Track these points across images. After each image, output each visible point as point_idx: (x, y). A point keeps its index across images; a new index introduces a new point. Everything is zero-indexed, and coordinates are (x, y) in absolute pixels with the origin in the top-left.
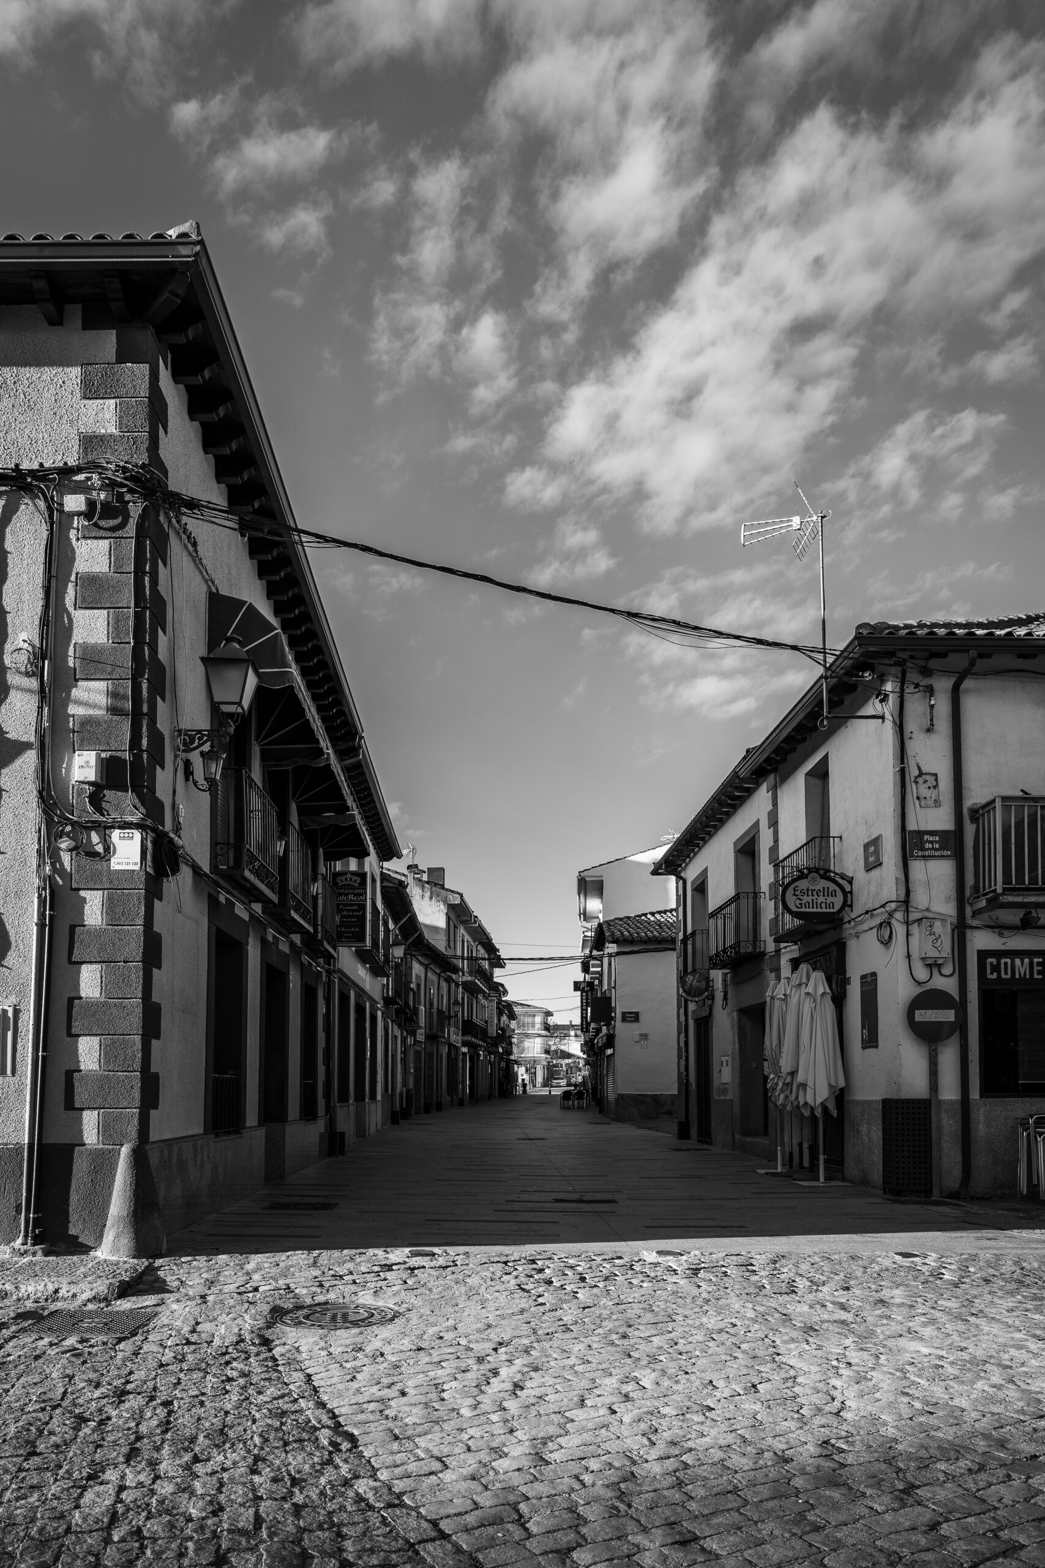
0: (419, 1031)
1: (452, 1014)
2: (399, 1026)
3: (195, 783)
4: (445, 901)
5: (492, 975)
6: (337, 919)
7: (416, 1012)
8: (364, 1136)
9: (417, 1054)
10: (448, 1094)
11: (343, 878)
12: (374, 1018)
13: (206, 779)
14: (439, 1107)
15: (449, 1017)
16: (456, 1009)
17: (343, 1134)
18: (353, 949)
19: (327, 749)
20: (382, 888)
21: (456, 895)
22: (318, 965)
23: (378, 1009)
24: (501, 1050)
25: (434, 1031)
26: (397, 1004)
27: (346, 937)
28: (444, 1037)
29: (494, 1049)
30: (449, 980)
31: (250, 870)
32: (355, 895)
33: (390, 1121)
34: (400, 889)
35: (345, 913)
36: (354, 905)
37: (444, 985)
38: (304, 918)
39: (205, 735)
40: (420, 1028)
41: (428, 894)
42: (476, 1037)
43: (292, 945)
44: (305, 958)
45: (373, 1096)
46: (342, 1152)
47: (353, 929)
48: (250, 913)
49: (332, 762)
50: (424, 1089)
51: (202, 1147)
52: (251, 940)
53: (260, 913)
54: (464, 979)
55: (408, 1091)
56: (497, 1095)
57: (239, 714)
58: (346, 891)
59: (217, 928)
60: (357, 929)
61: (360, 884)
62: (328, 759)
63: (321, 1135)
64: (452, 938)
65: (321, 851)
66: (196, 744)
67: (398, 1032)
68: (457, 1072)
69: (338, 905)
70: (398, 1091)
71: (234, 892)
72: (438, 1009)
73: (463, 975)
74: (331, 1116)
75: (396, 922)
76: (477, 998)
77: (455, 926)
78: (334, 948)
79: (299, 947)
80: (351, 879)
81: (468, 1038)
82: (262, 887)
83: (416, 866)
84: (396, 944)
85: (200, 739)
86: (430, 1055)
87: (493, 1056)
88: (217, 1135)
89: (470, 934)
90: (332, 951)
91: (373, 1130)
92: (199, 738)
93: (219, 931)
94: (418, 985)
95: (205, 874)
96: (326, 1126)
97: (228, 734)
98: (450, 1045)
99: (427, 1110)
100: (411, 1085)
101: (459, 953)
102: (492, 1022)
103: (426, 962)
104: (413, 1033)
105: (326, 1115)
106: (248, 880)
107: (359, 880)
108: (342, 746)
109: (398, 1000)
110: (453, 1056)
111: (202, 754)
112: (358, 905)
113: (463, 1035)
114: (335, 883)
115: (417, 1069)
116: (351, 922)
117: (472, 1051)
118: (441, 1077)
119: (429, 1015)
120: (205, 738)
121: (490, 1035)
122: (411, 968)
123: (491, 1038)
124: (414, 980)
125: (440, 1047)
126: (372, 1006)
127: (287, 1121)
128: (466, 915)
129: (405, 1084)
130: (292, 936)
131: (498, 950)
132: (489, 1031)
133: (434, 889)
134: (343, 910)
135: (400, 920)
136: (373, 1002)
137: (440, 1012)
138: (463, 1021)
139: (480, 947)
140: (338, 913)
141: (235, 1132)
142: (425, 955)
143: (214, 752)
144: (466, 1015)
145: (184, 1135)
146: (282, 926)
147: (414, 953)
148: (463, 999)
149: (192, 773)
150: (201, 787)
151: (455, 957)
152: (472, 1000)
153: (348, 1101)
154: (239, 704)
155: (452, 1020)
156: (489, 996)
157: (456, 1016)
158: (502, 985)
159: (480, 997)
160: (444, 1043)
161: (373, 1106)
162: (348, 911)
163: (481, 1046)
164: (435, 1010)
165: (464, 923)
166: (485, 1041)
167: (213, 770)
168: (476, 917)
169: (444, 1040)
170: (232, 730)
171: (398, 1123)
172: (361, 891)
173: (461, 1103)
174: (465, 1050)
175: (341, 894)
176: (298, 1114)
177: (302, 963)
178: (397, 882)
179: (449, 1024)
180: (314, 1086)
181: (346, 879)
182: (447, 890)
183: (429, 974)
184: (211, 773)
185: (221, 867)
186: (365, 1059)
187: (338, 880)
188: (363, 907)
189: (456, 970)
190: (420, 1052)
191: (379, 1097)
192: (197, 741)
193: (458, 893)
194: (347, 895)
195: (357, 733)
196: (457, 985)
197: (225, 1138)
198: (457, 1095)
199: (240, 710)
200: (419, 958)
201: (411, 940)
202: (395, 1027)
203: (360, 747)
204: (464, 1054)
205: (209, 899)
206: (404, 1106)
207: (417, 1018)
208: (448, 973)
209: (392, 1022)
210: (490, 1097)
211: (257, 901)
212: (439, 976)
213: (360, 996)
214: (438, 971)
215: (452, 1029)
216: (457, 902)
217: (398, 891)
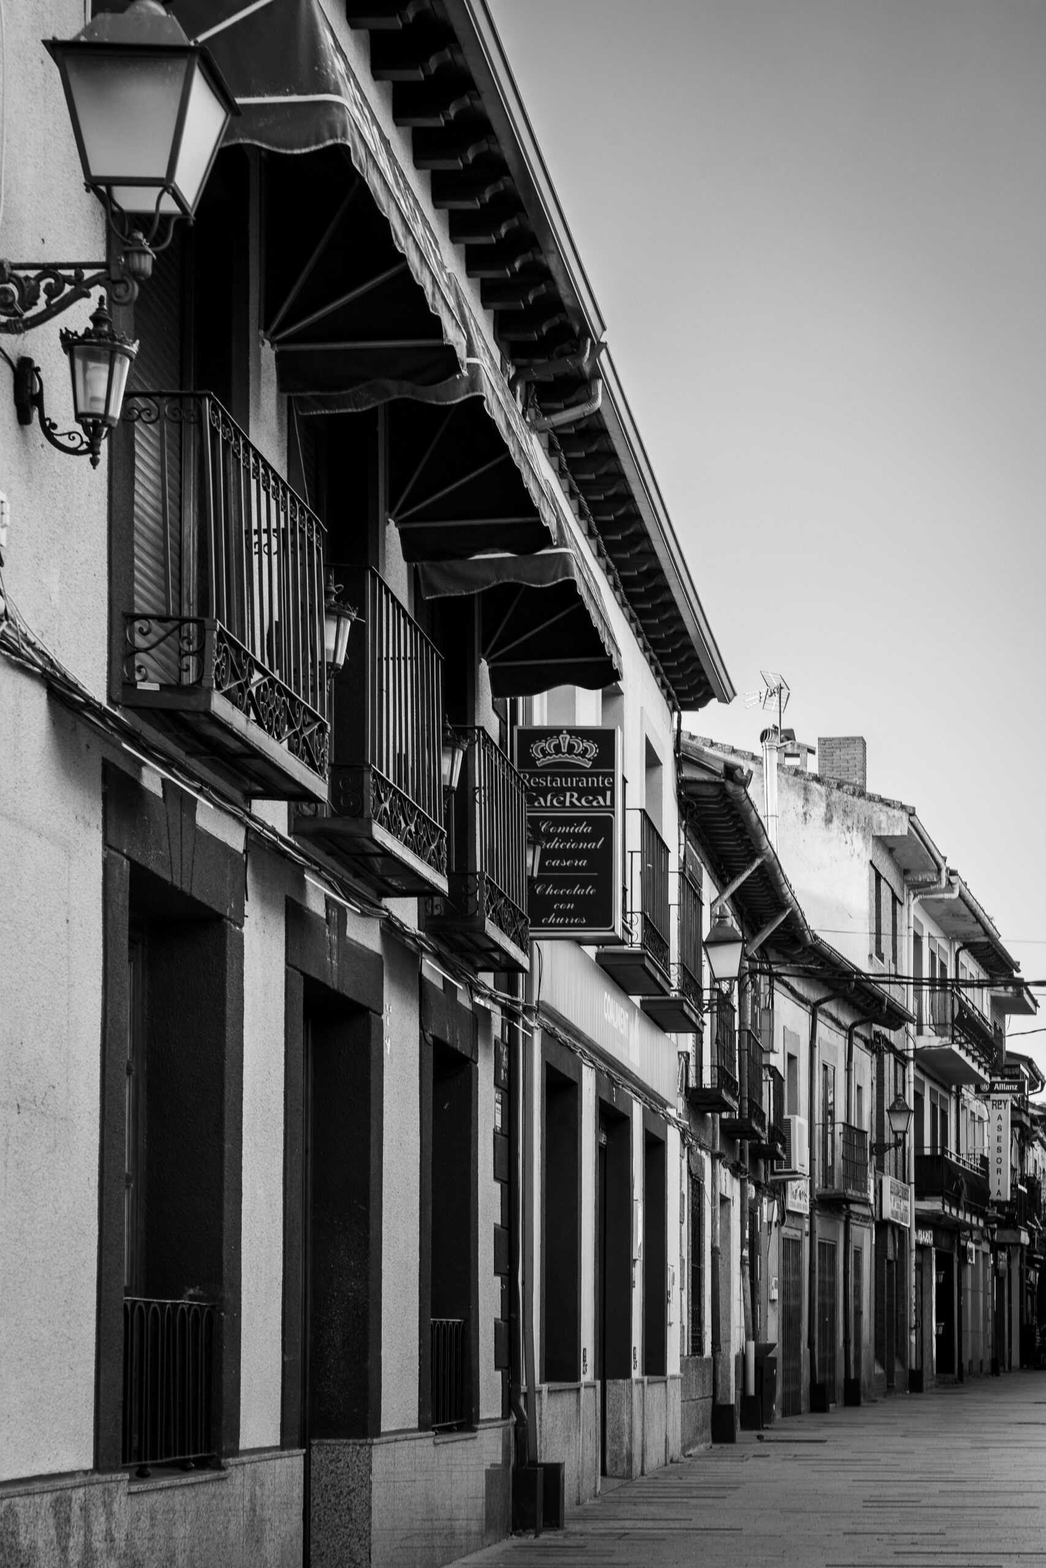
0: (792, 1186)
1: (889, 1138)
2: (736, 1171)
3: (48, 429)
4: (866, 826)
5: (1000, 1034)
6: (531, 860)
7: (781, 1132)
8: (628, 1476)
9: (790, 1246)
10: (879, 1357)
11: (548, 745)
12: (655, 1147)
13: (79, 417)
14: (853, 1396)
15: (880, 1149)
16: (899, 1124)
17: (554, 1471)
18: (591, 951)
19: (471, 352)
20: (682, 784)
21: (897, 813)
22: (474, 989)
23: (668, 1120)
24: (1025, 1238)
25: (837, 1184)
26: (729, 1108)
27: (560, 913)
28: (865, 1203)
29: (1007, 1236)
30: (878, 1047)
31: (228, 695)
32: (582, 792)
33: (708, 1433)
34: (730, 786)
35: (554, 844)
36: (579, 821)
37: (864, 1060)
38: (418, 851)
39: (67, 280)
40: (795, 1175)
41: (819, 811)
42: (955, 1203)
43: (391, 929)
44: (431, 970)
45: (655, 1364)
46: (553, 1518)
47: (577, 891)
48: (248, 829)
49: (487, 392)
50: (811, 1344)
51: (84, 1509)
52: (252, 909)
53: (283, 830)
54: (922, 1042)
55: (763, 1351)
56: (1016, 1360)
57: (166, 218)
58: (558, 783)
59: (134, 864)
60: (590, 890)
61: (596, 762)
62: (474, 381)
63: (491, 1475)
64: (887, 928)
65: (484, 667)
66: (41, 305)
67: (730, 1186)
68: (902, 1296)
69: (534, 822)
70: (735, 1350)
71: (194, 764)
72: (847, 1125)
73: (920, 1032)
74: (520, 1416)
75: (722, 880)
76: (959, 1096)
77: (895, 898)
78: (524, 945)
79: (414, 938)
80: (571, 748)
81: (933, 1205)
82: (278, 751)
83: (789, 735)
84: (717, 940)
85: (51, 292)
86: (827, 1250)
87: (1003, 1255)
88: (141, 1474)
89: (937, 920)
90: (513, 949)
91: (655, 1458)
92: (48, 290)
93: (140, 876)
94: (792, 1059)
95: (89, 704)
96: (506, 1449)
97: (136, 275)
98: (883, 1226)
99: (819, 1402)
100: (772, 1332)
101: (906, 968)
102: (999, 1161)
103: (814, 996)
104: (777, 1191)
105: (506, 1415)
106: (225, 727)
107: (593, 750)
108: (545, 370)
109: (728, 1099)
110: (890, 1255)
111: (69, 342)
112: (590, 821)
113: (920, 1196)
114: (526, 760)
115: (790, 1289)
116: (572, 868)
117: (945, 1241)
118: (859, 1312)
119: (821, 1137)
120: (68, 288)
121: (994, 1196)
122: (769, 1010)
123: (1000, 1205)
124: (778, 1044)
125: (854, 1229)
126: (650, 1114)
127: (378, 1433)
128: (925, 869)
129: (753, 1330)
130: (388, 902)
131: (1016, 966)
132: (993, 1187)
133: (836, 795)
134: (550, 837)
135: (734, 877)
136: (654, 1102)
137: (852, 1133)
138: (920, 1158)
139: (965, 957)
140: (533, 843)
141: (202, 1465)
142: (807, 975)
143: (100, 335)
144: (927, 1142)
145: (25, 1473)
146: (357, 875)
147: (776, 969)
148: (919, 1097)
149: (38, 400)
150: (64, 440)
151: (897, 979)
152: (944, 1101)
153: (576, 1377)
154: (166, 184)
155: (889, 1157)
156: (992, 1090)
157: (900, 1143)
158: (1029, 1062)
159: (968, 1092)
160: (865, 1218)
161: (655, 1392)
162: (565, 837)
163: (971, 1228)
164: (839, 1128)
165: (916, 887)
166: (981, 1214)
167: (101, 393)
168: (953, 873)
169: (866, 1211)
170: (146, 264)
171: (731, 1439)
172: (599, 782)
173: (915, 1383)
174: (926, 1237)
175: (543, 792)
176: (414, 1414)
177: (422, 981)
178: (719, 767)
179: (880, 1167)
180: (466, 1335)
181: (558, 749)
182: (871, 798)
183: (824, 1030)
184: (94, 399)
185: (142, 686)
186: (627, 1262)
187: (535, 750)
188: (604, 827)
189: (896, 1018)
190: (798, 1243)
191: (673, 1366)
192: (43, 297)
193: (903, 807)
194: (560, 792)
195: (586, 332)
196: (901, 1059)
197: (165, 1482)
198: (903, 1360)
199: (169, 205)
200: (793, 982)
201: (767, 933)
202: (724, 1173)
203: (597, 374)
204: (921, 1248)
205: (105, 779)
206: (752, 1391)
207: (787, 1149)
208: (877, 1028)
209: (715, 1157)
210: (997, 1367)
211: (270, 794)
212: (850, 1033)
213: (612, 1081)
214: (847, 1021)
215: (888, 1181)
216: (901, 829)
217: (725, 794)
